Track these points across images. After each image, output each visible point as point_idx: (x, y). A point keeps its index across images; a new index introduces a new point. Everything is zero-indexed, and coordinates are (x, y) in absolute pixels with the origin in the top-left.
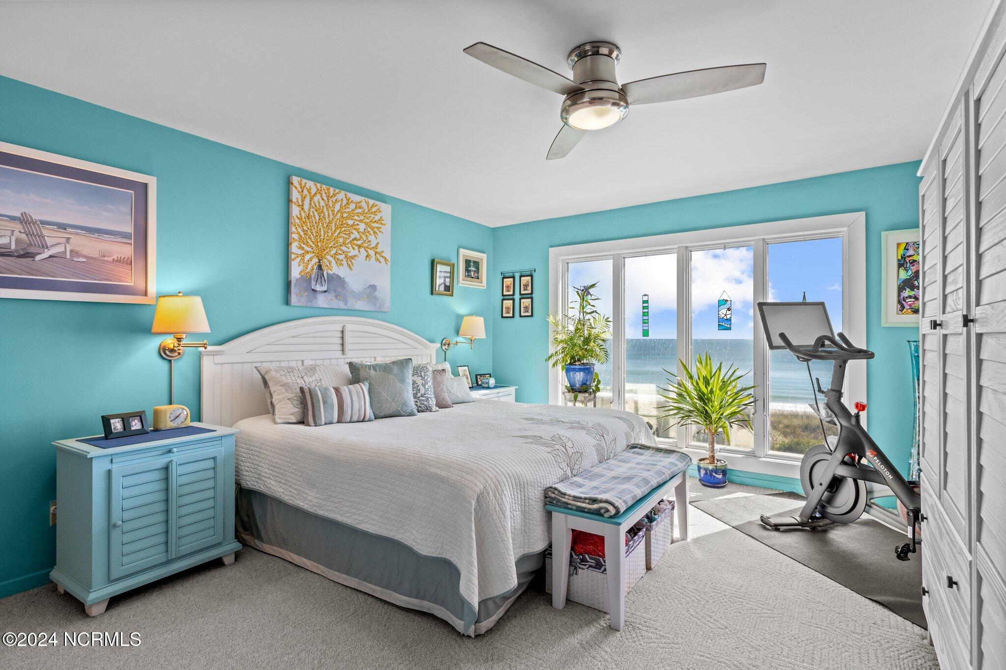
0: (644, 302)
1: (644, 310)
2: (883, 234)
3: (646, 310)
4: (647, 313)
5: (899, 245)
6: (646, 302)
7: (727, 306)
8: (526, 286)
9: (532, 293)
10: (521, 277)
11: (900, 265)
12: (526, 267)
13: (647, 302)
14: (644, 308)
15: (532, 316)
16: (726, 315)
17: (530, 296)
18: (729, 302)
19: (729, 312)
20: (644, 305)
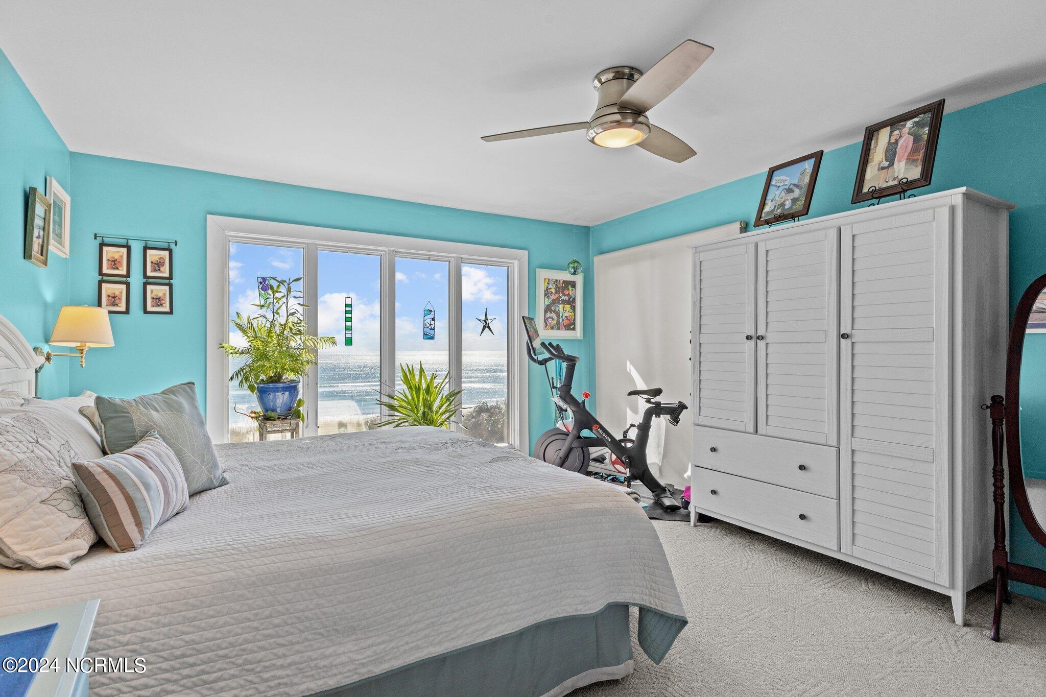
0: (347, 306)
1: (347, 315)
2: (537, 269)
3: (350, 315)
4: (350, 319)
5: (545, 279)
6: (348, 306)
7: (431, 316)
8: (158, 265)
9: (171, 277)
10: (145, 249)
11: (546, 295)
12: (158, 235)
13: (350, 306)
14: (347, 312)
15: (171, 312)
16: (430, 325)
17: (168, 281)
18: (433, 313)
19: (433, 322)
20: (347, 309)
